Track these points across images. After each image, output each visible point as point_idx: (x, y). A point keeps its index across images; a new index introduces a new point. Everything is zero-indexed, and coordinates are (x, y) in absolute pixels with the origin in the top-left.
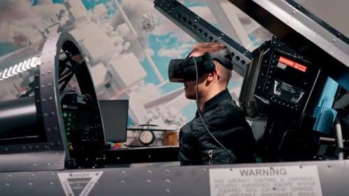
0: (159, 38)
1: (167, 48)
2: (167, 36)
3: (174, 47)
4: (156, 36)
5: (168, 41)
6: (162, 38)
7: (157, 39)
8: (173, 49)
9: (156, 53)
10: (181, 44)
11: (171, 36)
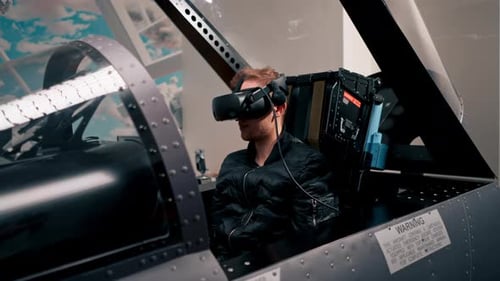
0: (17, 24)
1: (31, 41)
2: (30, 24)
3: (41, 40)
4: (12, 21)
5: (31, 30)
6: (22, 24)
7: (14, 25)
8: (41, 43)
9: (13, 47)
10: (52, 37)
11: (37, 23)
